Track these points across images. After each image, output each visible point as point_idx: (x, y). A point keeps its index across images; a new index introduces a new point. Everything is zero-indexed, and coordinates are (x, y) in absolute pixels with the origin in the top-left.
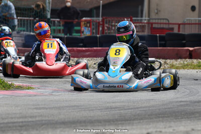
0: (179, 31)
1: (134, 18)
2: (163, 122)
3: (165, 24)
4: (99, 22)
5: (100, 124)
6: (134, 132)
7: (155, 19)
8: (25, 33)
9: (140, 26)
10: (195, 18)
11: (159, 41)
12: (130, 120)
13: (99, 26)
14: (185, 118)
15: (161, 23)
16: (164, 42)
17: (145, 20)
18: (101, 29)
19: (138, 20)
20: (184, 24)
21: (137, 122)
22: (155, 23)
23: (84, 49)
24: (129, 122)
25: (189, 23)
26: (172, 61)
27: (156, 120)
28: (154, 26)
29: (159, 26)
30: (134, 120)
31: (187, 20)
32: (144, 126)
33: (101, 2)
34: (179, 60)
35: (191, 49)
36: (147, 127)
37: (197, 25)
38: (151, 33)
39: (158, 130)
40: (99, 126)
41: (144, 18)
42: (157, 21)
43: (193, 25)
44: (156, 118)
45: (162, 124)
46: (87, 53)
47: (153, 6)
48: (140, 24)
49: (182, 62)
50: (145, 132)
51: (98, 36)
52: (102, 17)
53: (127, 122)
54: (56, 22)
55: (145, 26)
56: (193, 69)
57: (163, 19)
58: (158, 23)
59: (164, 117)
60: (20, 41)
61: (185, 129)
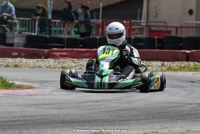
0: (176, 34)
1: (133, 21)
2: (159, 123)
3: (164, 27)
4: (99, 24)
5: (98, 124)
6: (131, 132)
7: (154, 22)
8: (26, 33)
9: (139, 28)
10: (193, 22)
11: (157, 43)
12: (128, 121)
13: (99, 28)
14: (181, 119)
15: (159, 26)
16: (161, 45)
17: (144, 22)
18: (100, 31)
19: (137, 22)
20: (182, 27)
21: (134, 122)
22: (154, 26)
23: (84, 50)
24: (126, 122)
25: (186, 26)
26: (169, 63)
27: (152, 120)
28: (152, 28)
29: (157, 29)
30: (131, 120)
31: (185, 23)
32: (141, 127)
33: (101, 4)
34: (176, 62)
35: (188, 52)
36: (144, 127)
37: (194, 29)
38: (150, 35)
39: (155, 131)
40: (96, 125)
41: (143, 21)
42: (155, 24)
43: (190, 29)
44: (152, 119)
45: (158, 125)
46: (87, 54)
47: (152, 9)
48: (139, 27)
49: (179, 64)
50: (142, 132)
51: (98, 37)
52: (102, 19)
53: (124, 122)
54: (57, 23)
55: (144, 28)
56: (190, 71)
57: (161, 22)
58: (156, 26)
59: (160, 118)
60: (22, 42)
61: (181, 130)
